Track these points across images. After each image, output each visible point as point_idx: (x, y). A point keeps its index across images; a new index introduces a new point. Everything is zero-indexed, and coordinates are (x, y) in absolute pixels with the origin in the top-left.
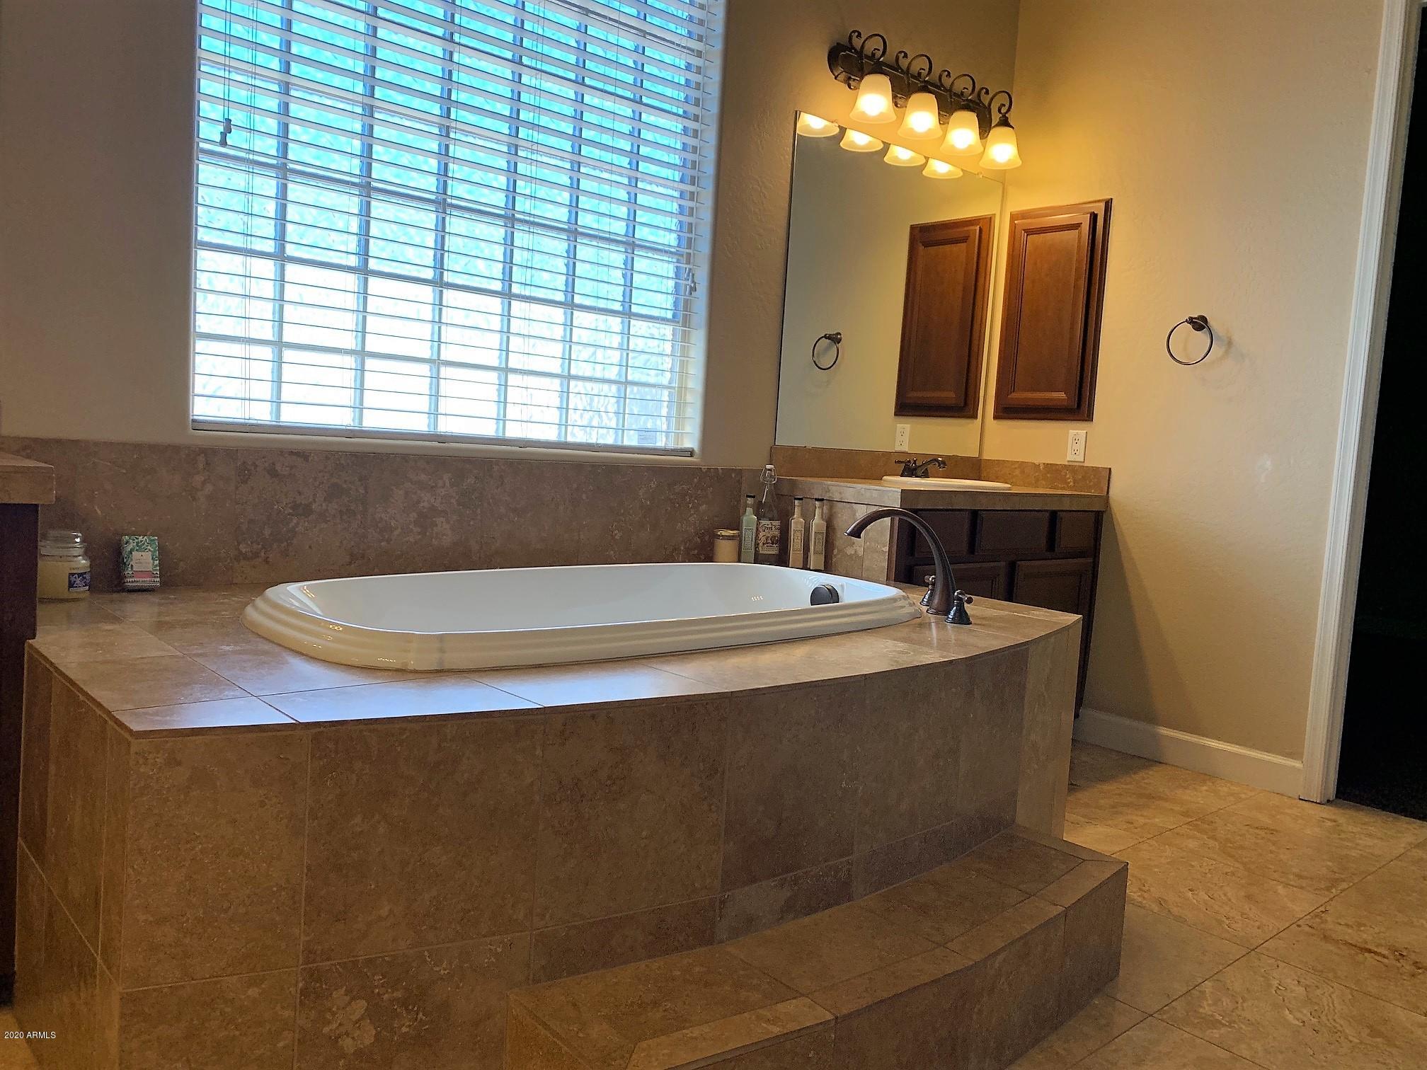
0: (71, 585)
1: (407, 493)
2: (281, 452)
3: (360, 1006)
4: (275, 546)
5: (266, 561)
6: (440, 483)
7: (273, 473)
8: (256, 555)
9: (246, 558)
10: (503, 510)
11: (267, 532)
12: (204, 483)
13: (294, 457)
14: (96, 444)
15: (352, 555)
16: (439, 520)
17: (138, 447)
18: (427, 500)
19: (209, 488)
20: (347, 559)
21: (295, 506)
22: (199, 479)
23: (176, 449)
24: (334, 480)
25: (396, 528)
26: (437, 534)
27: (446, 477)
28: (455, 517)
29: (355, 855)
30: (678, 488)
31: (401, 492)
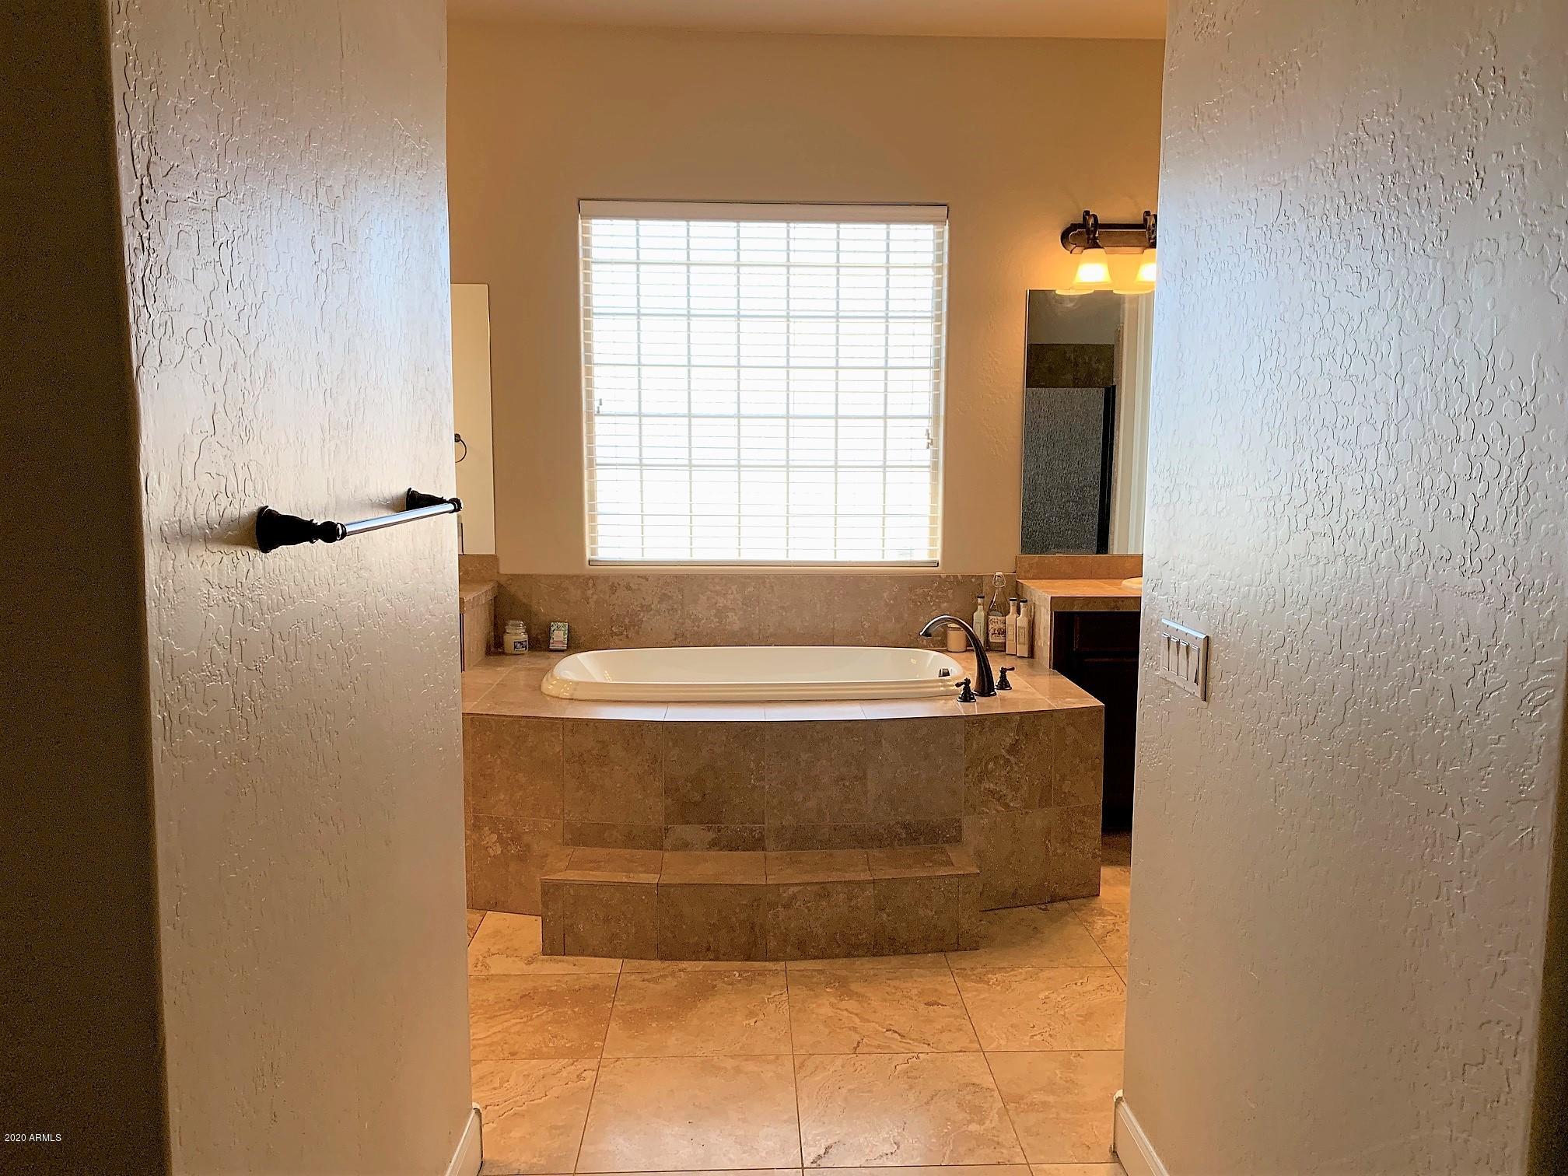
0: (515, 647)
1: (708, 599)
2: (633, 576)
3: (495, 837)
4: (632, 628)
5: (627, 636)
6: (730, 592)
7: (629, 588)
8: (622, 634)
9: (616, 635)
10: (774, 608)
11: (627, 621)
12: (592, 594)
13: (640, 579)
14: (540, 575)
15: (676, 634)
16: (730, 614)
17: (559, 576)
18: (722, 602)
19: (595, 597)
20: (674, 637)
21: (642, 606)
22: (589, 592)
23: (578, 577)
24: (663, 591)
25: (703, 619)
26: (729, 623)
27: (734, 588)
28: (741, 613)
29: (489, 771)
30: (919, 591)
31: (705, 598)
